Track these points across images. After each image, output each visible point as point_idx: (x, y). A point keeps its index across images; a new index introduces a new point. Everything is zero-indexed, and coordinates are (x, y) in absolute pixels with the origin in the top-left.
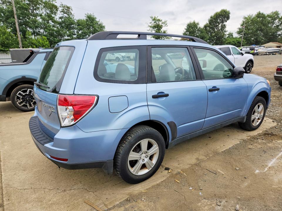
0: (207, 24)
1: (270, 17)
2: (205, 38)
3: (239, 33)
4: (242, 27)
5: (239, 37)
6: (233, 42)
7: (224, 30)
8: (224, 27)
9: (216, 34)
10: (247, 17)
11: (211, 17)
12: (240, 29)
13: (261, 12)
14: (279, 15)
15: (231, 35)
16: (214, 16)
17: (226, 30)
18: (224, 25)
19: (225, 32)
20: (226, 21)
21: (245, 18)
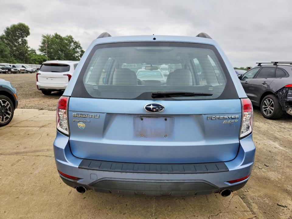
0: (4, 35)
1: (66, 40)
2: (6, 51)
3: (42, 50)
4: (43, 45)
5: (42, 54)
6: (39, 59)
7: (25, 45)
8: (25, 42)
9: (17, 49)
10: (46, 36)
11: (8, 29)
12: (41, 47)
13: (58, 34)
14: (73, 39)
15: (33, 51)
16: (11, 28)
17: (29, 46)
18: (25, 40)
19: (27, 47)
20: (27, 37)
21: (44, 37)
